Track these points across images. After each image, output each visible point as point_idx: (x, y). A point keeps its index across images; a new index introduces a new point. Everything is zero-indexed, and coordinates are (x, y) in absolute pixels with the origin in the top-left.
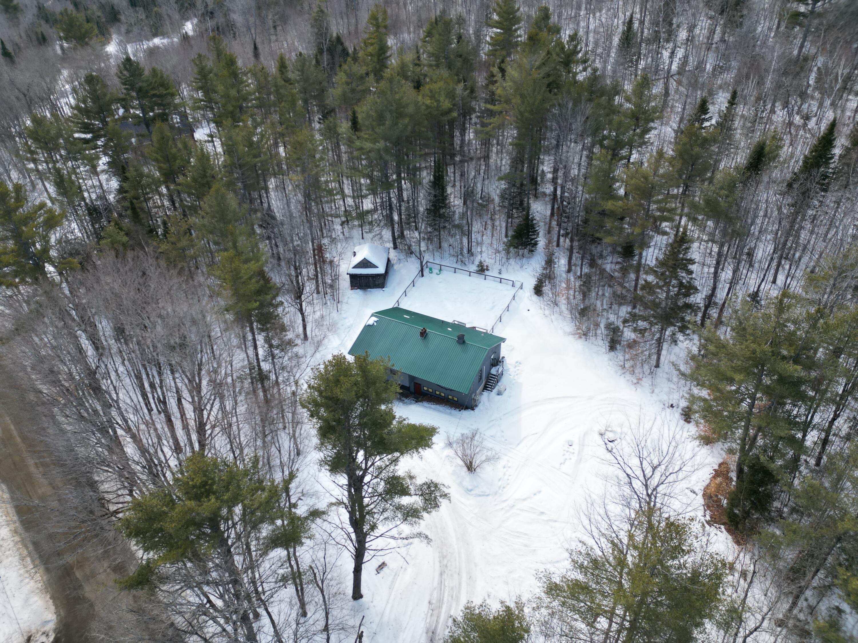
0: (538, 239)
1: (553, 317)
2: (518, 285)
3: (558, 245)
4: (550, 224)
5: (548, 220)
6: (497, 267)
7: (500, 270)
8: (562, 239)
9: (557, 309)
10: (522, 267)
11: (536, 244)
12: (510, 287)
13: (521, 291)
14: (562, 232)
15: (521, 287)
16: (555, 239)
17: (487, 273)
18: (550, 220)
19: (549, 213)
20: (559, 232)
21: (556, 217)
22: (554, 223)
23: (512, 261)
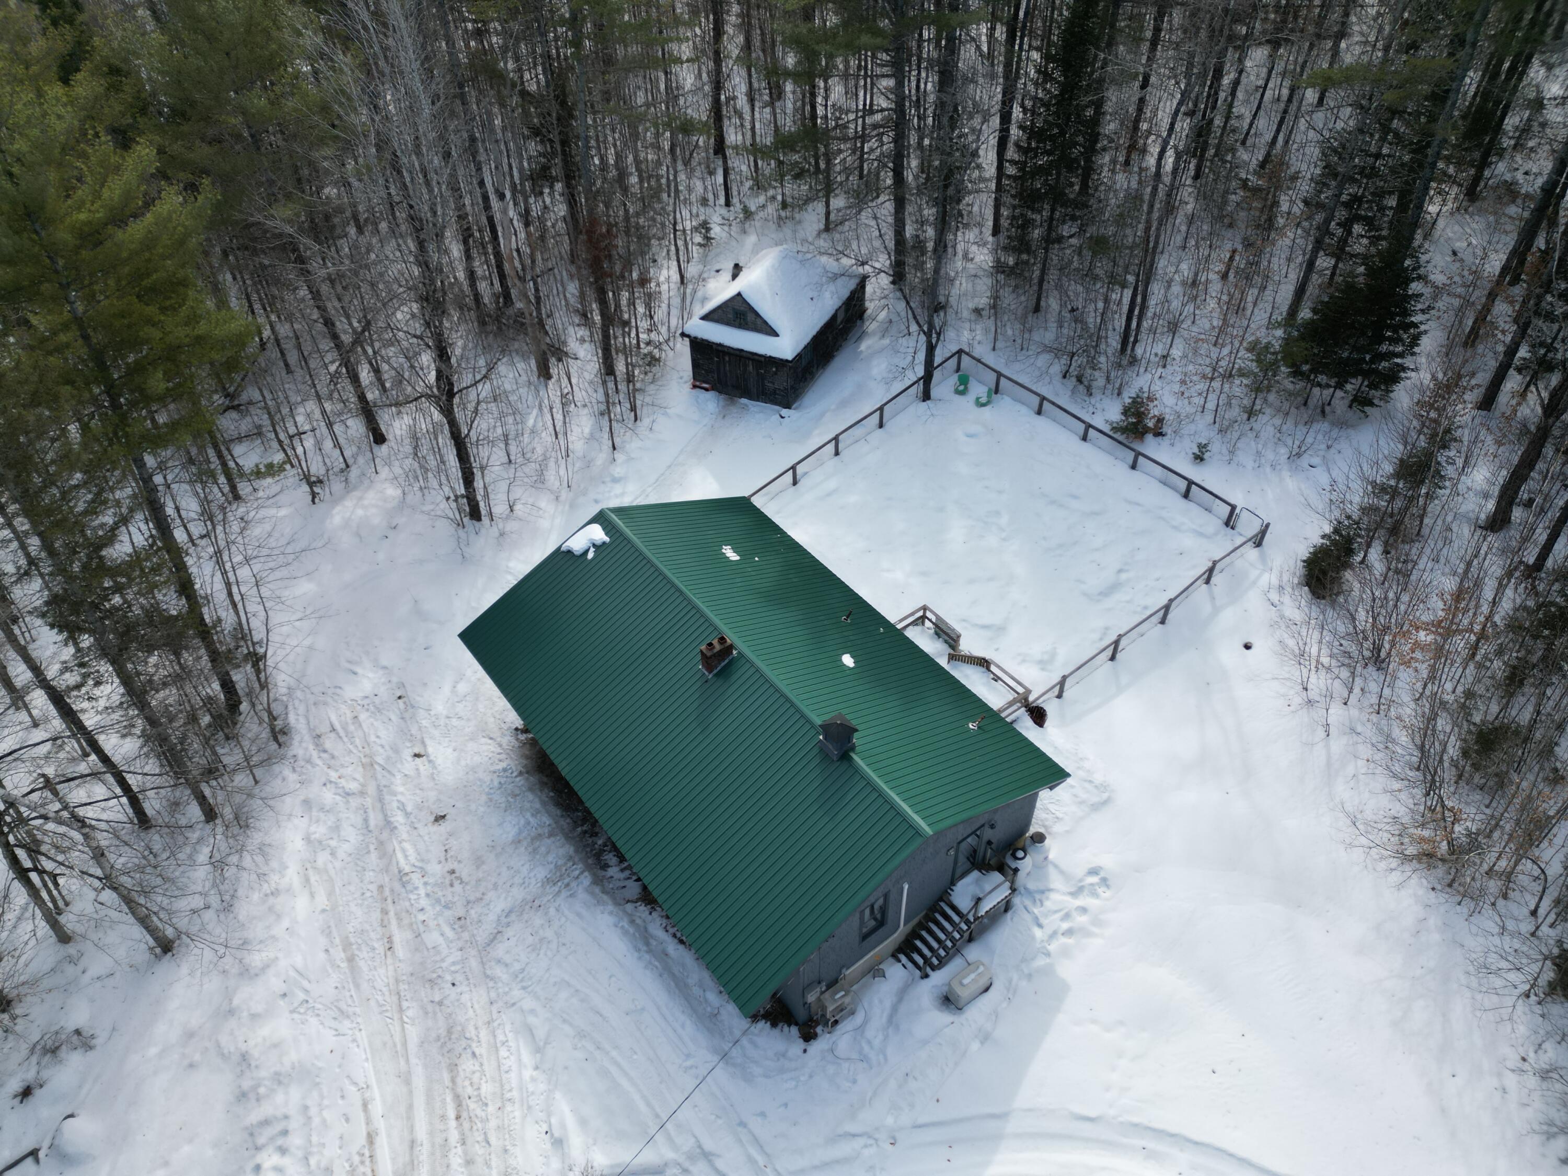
0: (1408, 362)
1: (1337, 713)
2: (1248, 527)
3: (1487, 402)
4: (1487, 309)
5: (1479, 296)
6: (1202, 429)
7: (1203, 447)
8: (1513, 382)
9: (1372, 679)
10: (1296, 456)
11: (1392, 377)
12: (1214, 523)
13: (1251, 553)
14: (1523, 352)
15: (1258, 540)
16: (1483, 378)
17: (1151, 446)
18: (1492, 296)
19: (1495, 263)
20: (1511, 351)
21: (1518, 291)
22: (1503, 311)
23: (1267, 423)
